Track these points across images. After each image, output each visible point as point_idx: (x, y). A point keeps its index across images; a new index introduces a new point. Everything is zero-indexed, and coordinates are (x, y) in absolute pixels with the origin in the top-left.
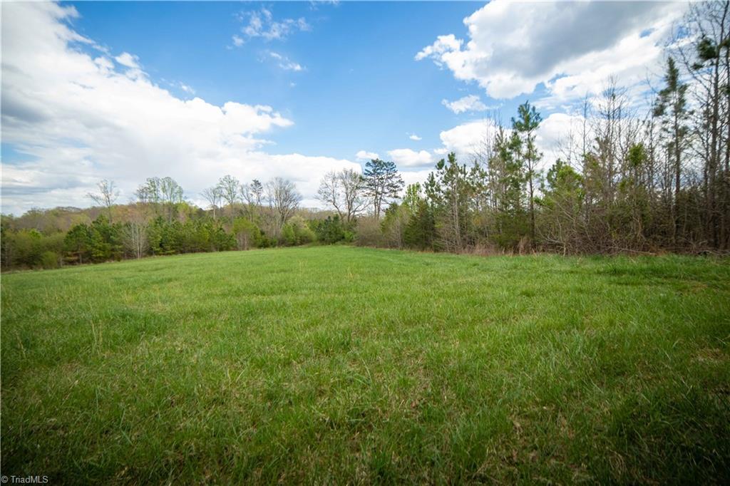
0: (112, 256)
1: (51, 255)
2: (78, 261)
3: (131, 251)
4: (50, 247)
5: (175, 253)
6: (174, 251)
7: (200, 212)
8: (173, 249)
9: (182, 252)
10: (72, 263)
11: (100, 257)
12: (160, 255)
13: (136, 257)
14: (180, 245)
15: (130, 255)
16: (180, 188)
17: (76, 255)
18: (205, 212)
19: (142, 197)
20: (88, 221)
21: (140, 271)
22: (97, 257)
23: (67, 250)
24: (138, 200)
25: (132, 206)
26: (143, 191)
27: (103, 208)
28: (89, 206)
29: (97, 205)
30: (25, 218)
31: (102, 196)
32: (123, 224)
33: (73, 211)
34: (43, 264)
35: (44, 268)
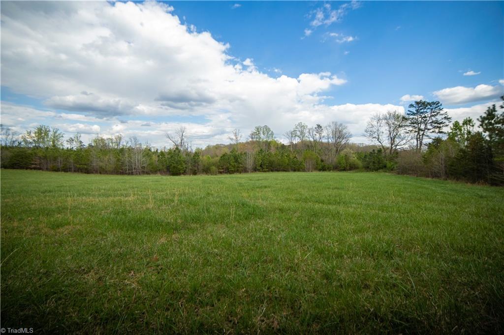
0: (238, 171)
1: (214, 168)
2: (223, 172)
3: (246, 168)
4: (214, 164)
5: (268, 171)
6: (267, 170)
7: (283, 146)
8: (267, 168)
9: (272, 171)
10: (221, 173)
11: (232, 171)
12: (260, 171)
13: (248, 172)
14: (271, 166)
15: (245, 171)
16: (272, 132)
17: (223, 169)
18: (286, 146)
19: (252, 138)
20: (228, 151)
21: (250, 180)
22: (231, 171)
23: (219, 166)
24: (251, 140)
25: (247, 143)
26: (253, 134)
27: (234, 144)
28: (228, 144)
29: (232, 143)
30: (206, 150)
31: (234, 138)
32: (243, 153)
33: (222, 146)
34: (211, 172)
35: (211, 175)
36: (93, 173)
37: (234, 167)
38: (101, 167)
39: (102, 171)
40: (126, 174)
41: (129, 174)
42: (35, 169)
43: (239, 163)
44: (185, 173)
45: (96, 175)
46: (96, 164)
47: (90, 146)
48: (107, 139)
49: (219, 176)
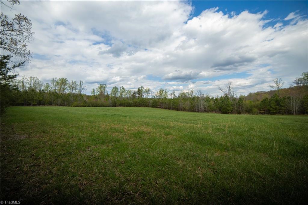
0: (280, 113)
1: (255, 110)
2: (264, 113)
3: (290, 111)
4: (255, 107)
10: (262, 113)
13: (293, 114)
15: (289, 113)
17: (264, 110)
23: (260, 108)
36: (180, 110)
37: (276, 109)
38: (184, 108)
39: (184, 110)
40: (196, 112)
41: (197, 112)
42: (159, 108)
43: (282, 106)
44: (232, 112)
45: (181, 111)
46: (181, 106)
47: (179, 96)
48: (186, 93)
49: (260, 116)
